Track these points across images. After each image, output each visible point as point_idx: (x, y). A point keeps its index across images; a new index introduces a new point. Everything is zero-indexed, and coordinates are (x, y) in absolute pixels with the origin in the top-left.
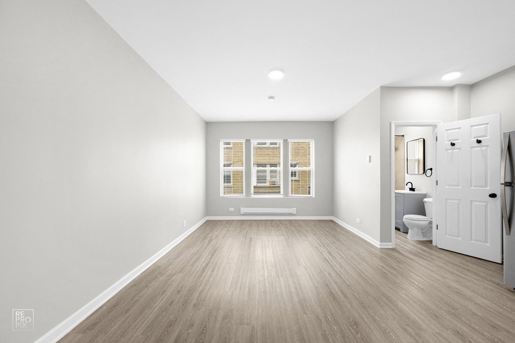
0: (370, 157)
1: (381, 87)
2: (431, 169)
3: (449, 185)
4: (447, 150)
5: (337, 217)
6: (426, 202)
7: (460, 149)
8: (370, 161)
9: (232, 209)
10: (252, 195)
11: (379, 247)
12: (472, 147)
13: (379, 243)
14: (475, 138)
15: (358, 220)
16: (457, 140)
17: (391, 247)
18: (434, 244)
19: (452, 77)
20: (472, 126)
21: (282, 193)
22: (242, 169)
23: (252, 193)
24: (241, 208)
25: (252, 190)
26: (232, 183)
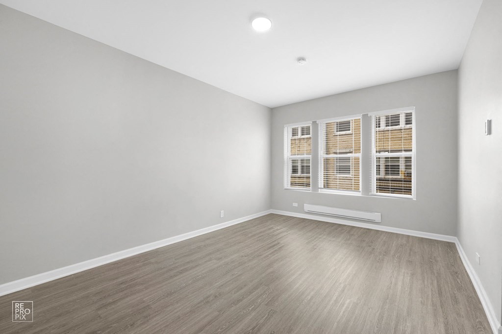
21: (361, 190)
22: (310, 157)
23: (319, 187)
24: (305, 205)
25: (321, 183)
26: (299, 174)
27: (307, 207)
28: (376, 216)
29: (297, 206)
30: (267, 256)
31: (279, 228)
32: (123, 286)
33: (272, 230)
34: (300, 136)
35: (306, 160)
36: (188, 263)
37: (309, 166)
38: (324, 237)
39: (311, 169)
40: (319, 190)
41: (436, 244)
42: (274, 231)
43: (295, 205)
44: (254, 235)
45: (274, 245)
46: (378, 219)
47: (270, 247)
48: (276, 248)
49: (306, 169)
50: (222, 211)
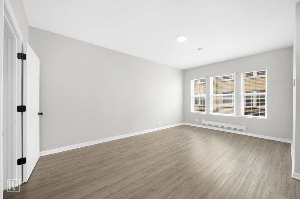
21: (234, 113)
22: (205, 95)
23: (211, 111)
24: (202, 120)
25: (211, 109)
26: (199, 104)
27: (204, 122)
28: (244, 128)
29: (198, 121)
30: (184, 142)
31: (188, 131)
32: (126, 147)
33: (185, 132)
34: (199, 82)
35: (203, 97)
36: (149, 142)
37: (205, 100)
38: (213, 136)
39: (206, 102)
40: (211, 113)
41: (278, 143)
42: (186, 132)
43: (197, 120)
44: (177, 133)
45: (186, 138)
46: (244, 129)
47: (185, 139)
48: (187, 139)
49: (203, 101)
50: (160, 122)
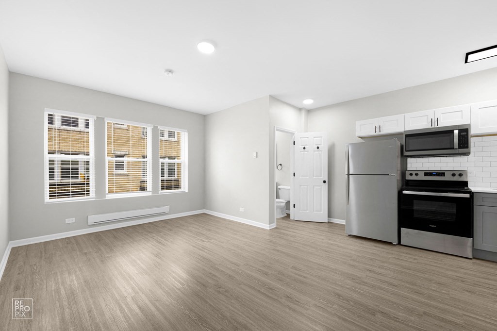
0: (257, 153)
1: (270, 95)
2: (281, 165)
3: (302, 176)
4: (301, 151)
5: (210, 209)
6: (280, 189)
7: (308, 151)
8: (257, 157)
9: (70, 220)
10: (107, 195)
11: (269, 229)
12: (314, 151)
13: (268, 225)
14: (316, 145)
15: (242, 210)
16: (306, 145)
17: (275, 227)
18: (292, 218)
19: (308, 102)
20: (314, 137)
